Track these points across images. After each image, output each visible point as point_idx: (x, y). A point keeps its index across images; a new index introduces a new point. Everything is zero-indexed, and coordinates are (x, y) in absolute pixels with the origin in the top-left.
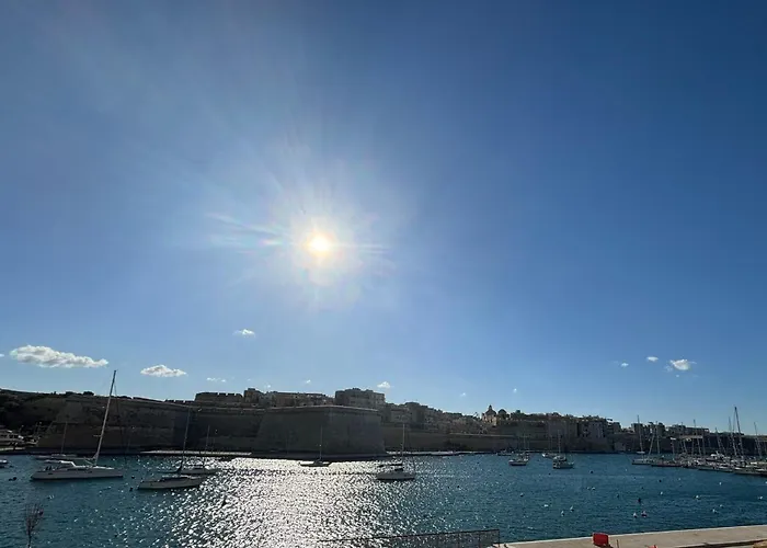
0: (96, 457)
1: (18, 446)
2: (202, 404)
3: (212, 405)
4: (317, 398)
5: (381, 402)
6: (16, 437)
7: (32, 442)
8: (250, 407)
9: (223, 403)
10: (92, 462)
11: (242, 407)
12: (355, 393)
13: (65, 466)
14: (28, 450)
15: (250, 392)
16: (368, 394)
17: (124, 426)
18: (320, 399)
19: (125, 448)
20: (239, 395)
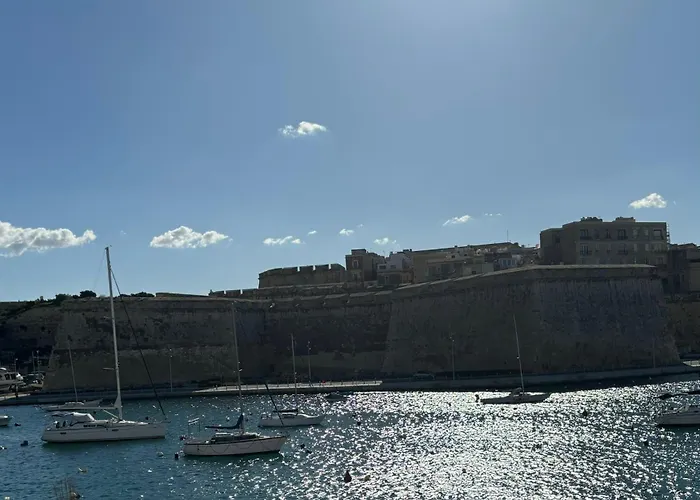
0: (118, 404)
1: (21, 391)
2: (273, 294)
3: (292, 293)
4: (497, 254)
5: (658, 245)
6: (14, 377)
7: (35, 384)
8: (363, 289)
9: (309, 287)
10: (116, 412)
11: (349, 291)
12: (589, 230)
13: (80, 421)
14: (35, 398)
15: (358, 258)
16: (624, 229)
17: (156, 347)
18: (507, 255)
19: (166, 386)
20: (336, 267)
